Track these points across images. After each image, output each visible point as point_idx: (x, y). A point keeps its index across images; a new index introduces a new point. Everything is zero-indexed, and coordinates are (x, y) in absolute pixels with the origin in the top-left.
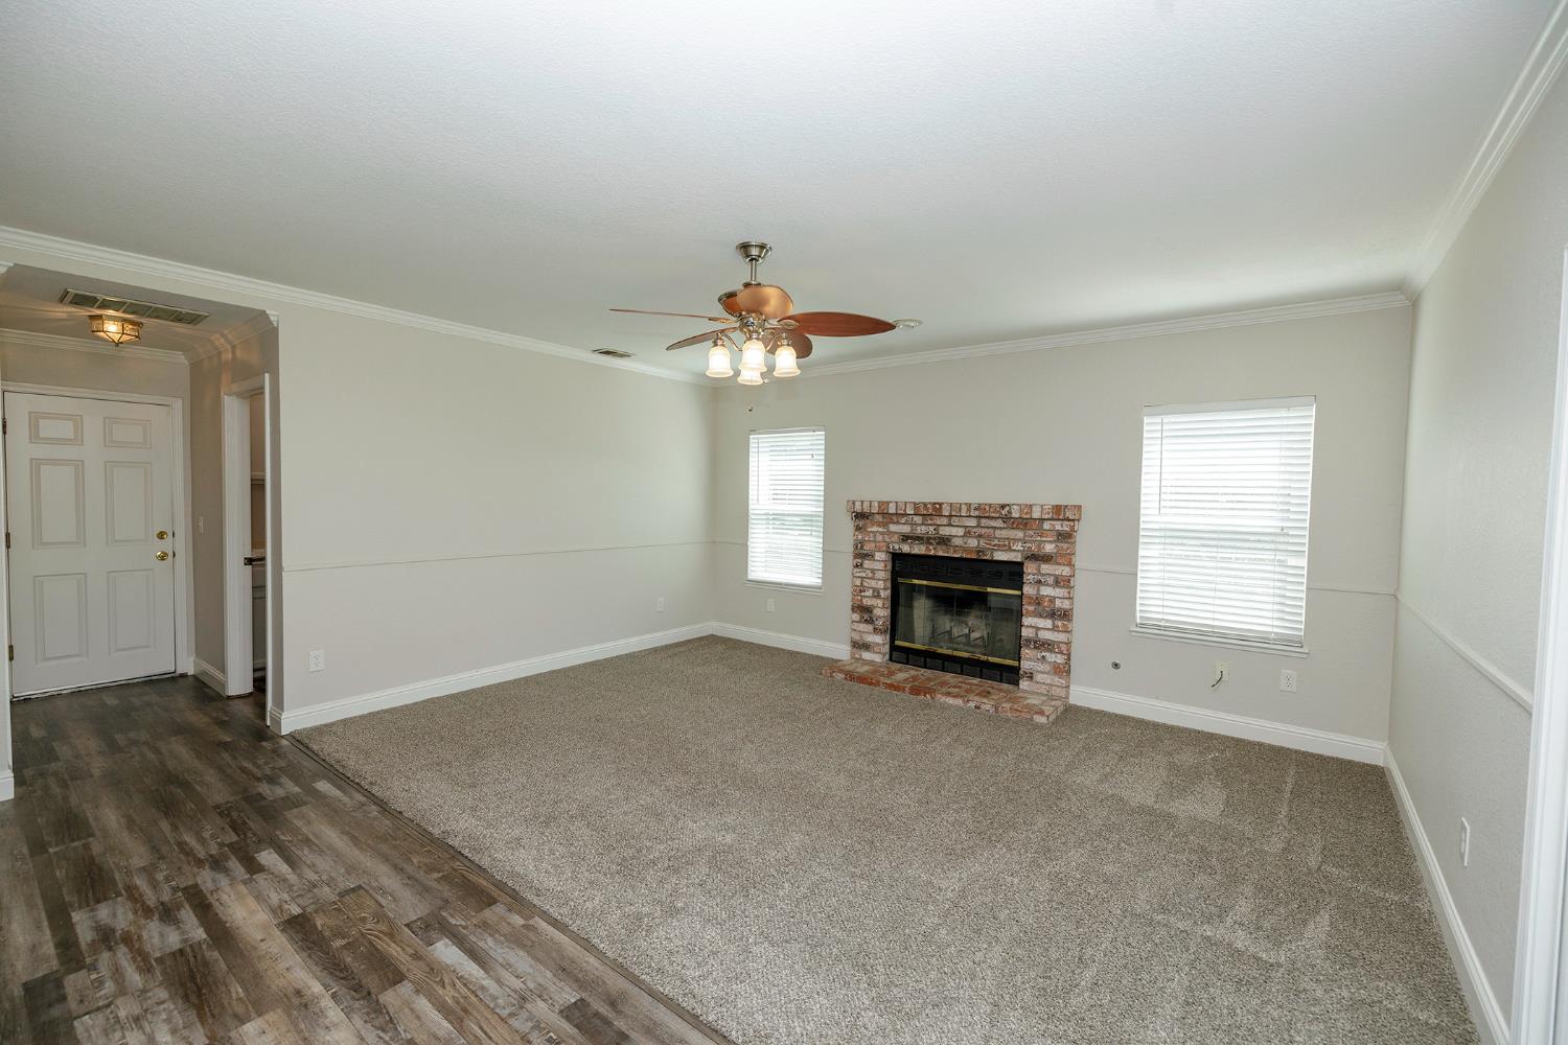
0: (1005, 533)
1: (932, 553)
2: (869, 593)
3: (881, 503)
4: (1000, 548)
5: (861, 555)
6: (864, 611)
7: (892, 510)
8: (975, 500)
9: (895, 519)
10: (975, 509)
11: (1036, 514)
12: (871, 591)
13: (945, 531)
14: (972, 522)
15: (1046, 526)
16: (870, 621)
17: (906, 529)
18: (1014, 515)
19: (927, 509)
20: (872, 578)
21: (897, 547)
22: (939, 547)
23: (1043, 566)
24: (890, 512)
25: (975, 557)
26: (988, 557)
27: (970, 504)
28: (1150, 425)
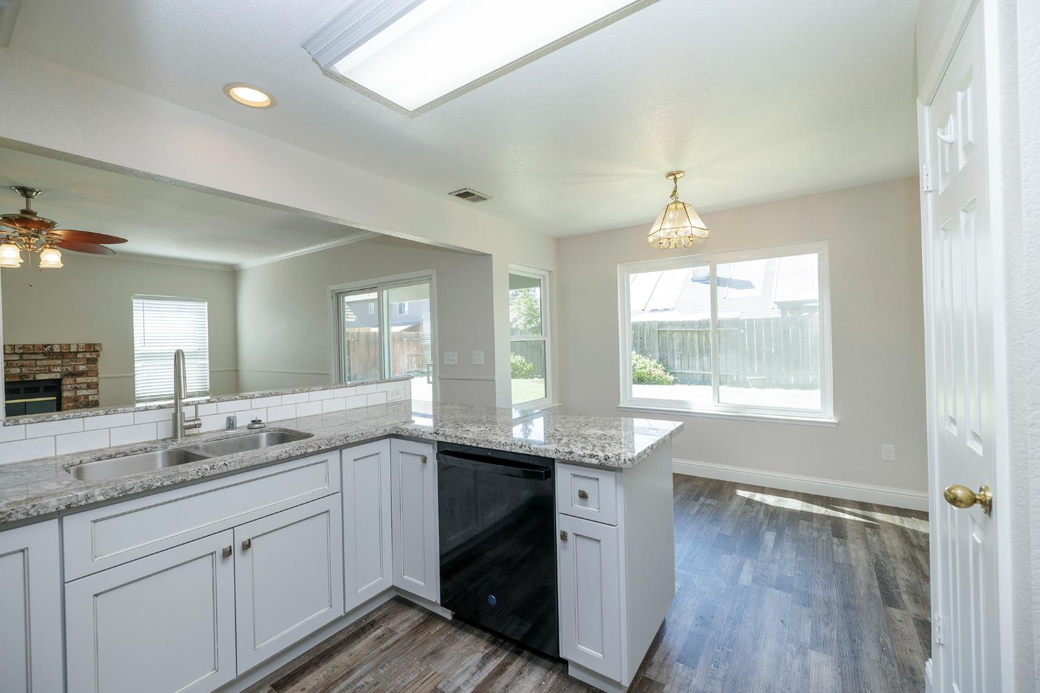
0: (45, 362)
4: (41, 372)
10: (20, 348)
11: (73, 349)
14: (16, 357)
15: (79, 356)
18: (55, 350)
23: (78, 379)
25: (18, 380)
26: (31, 379)
27: (14, 345)
28: (137, 303)
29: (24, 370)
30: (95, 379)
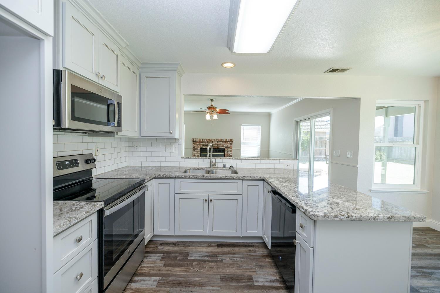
0: (222, 144)
3: (199, 139)
4: (221, 146)
5: (194, 149)
7: (202, 140)
8: (217, 138)
9: (202, 142)
10: (217, 140)
11: (227, 141)
14: (217, 142)
15: (229, 142)
17: (204, 144)
18: (224, 141)
19: (209, 140)
20: (197, 153)
21: (202, 147)
23: (228, 149)
26: (219, 148)
28: (242, 127)
29: (217, 145)
30: (231, 149)
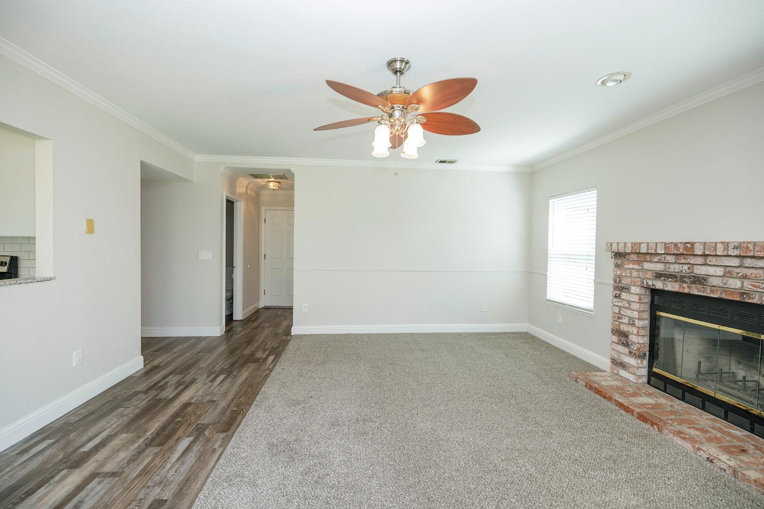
1: (686, 291)
2: (626, 320)
3: (634, 245)
5: (620, 288)
6: (622, 336)
9: (648, 258)
10: (735, 248)
12: (627, 319)
13: (700, 271)
16: (626, 345)
17: (660, 267)
19: (678, 249)
20: (629, 308)
21: (650, 283)
22: (693, 286)
24: (642, 251)
25: (738, 299)
27: (728, 243)
29: (747, 284)
